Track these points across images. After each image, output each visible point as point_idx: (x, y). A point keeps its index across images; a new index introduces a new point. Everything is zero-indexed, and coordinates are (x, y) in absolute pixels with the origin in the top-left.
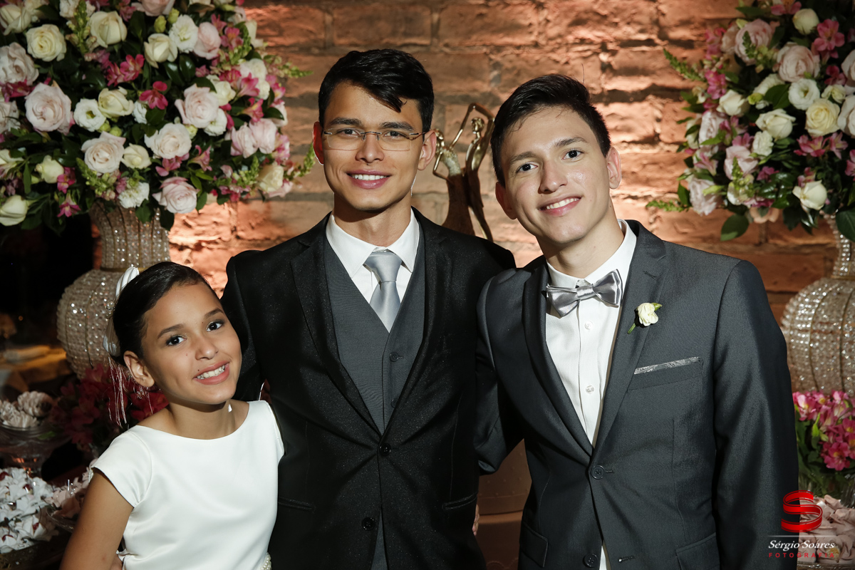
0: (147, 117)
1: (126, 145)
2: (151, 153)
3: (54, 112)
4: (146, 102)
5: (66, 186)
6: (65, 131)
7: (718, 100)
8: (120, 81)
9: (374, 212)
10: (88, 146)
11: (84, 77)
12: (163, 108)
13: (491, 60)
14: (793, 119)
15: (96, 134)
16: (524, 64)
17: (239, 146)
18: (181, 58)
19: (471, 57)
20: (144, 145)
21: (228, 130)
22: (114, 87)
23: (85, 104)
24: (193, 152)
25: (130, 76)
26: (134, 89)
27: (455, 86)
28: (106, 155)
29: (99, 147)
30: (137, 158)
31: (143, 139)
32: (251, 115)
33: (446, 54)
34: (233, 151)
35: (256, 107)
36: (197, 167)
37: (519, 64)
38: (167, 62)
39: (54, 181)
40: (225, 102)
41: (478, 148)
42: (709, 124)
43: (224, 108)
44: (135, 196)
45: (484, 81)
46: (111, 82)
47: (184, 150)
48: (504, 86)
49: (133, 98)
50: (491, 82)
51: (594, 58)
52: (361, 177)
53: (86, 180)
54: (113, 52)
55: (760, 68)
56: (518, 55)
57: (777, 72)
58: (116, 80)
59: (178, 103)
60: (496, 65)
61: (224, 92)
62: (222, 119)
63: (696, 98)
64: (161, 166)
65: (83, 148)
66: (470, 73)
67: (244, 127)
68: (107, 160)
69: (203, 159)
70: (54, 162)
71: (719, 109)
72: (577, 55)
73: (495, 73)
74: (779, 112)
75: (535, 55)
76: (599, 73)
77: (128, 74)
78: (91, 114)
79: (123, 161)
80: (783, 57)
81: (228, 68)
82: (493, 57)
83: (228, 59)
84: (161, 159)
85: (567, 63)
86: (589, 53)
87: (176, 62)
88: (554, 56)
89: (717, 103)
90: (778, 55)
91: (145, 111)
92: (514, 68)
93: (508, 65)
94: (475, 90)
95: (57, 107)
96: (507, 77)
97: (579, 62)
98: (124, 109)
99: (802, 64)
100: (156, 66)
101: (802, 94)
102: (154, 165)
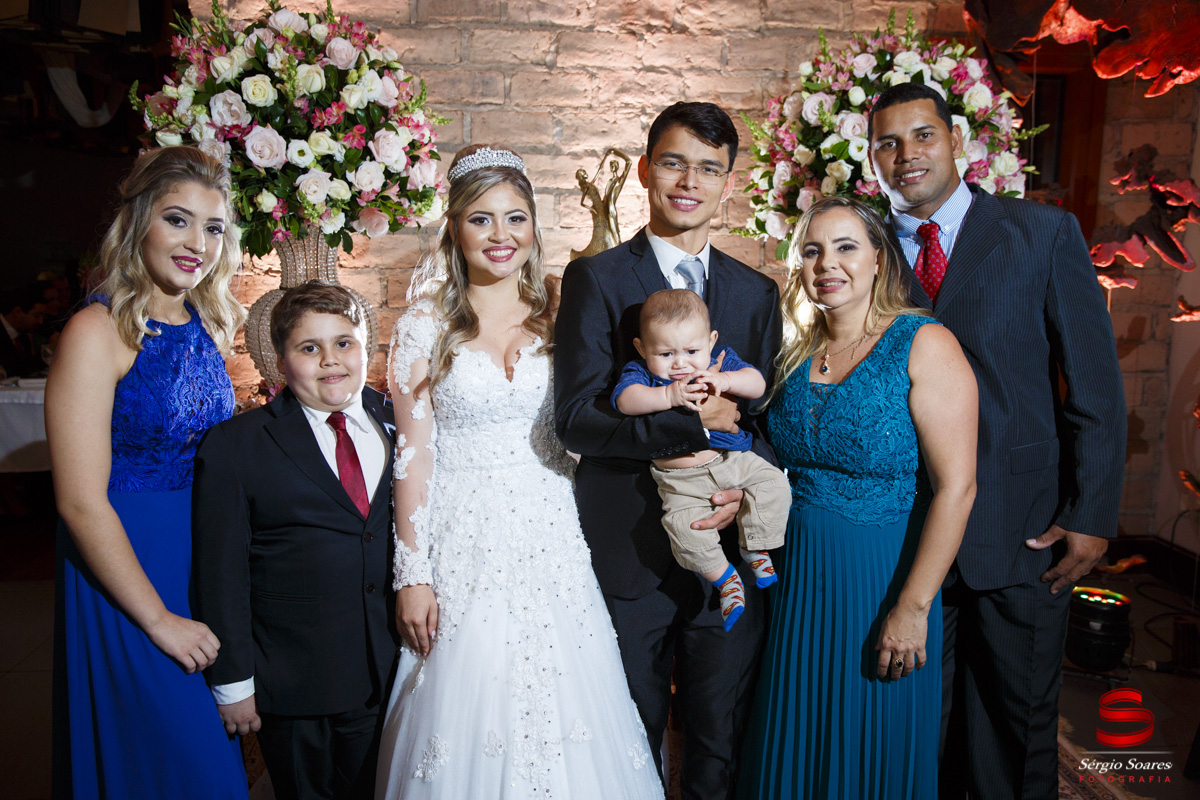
0: (346, 156)
1: (331, 179)
2: (350, 185)
3: (272, 151)
4: (345, 143)
5: (280, 215)
6: (280, 167)
7: (793, 151)
8: (325, 124)
9: (685, 229)
10: (301, 179)
11: (289, 121)
12: (361, 148)
13: (554, 118)
14: (852, 167)
15: (305, 171)
16: (581, 122)
17: (416, 182)
18: (371, 106)
19: (538, 115)
20: (346, 180)
21: (406, 169)
22: (321, 129)
23: (297, 144)
24: (385, 186)
25: (334, 120)
26: (336, 131)
27: (525, 139)
28: (315, 188)
29: (311, 181)
30: (342, 191)
31: (345, 174)
32: (422, 156)
33: (517, 112)
34: (409, 187)
35: (426, 149)
36: (387, 198)
37: (577, 122)
38: (358, 109)
39: (271, 210)
40: (406, 144)
41: (617, 184)
42: (783, 170)
43: (404, 149)
44: (335, 223)
45: (548, 135)
46: (316, 125)
47: (378, 184)
48: (565, 140)
49: (335, 138)
50: (554, 136)
51: (636, 119)
52: (679, 200)
53: (305, 209)
54: (310, 100)
55: (826, 129)
56: (576, 115)
57: (839, 133)
58: (323, 123)
59: (371, 144)
60: (559, 123)
61: (405, 136)
62: (404, 159)
63: (760, 151)
64: (360, 198)
65: (298, 182)
66: (537, 128)
67: (417, 165)
68: (315, 192)
69: (393, 192)
70: (270, 194)
71: (793, 159)
72: (623, 116)
73: (558, 129)
74: (842, 161)
75: (589, 115)
76: (641, 131)
77: (332, 119)
78: (302, 153)
79: (330, 194)
80: (842, 121)
81: (406, 115)
82: (555, 116)
83: (406, 108)
84: (360, 192)
85: (615, 122)
86: (632, 115)
87: (367, 108)
88: (604, 117)
89: (791, 154)
90: (836, 120)
91: (344, 151)
92: (573, 125)
93: (569, 123)
94: (541, 143)
95: (275, 147)
96: (567, 132)
97: (626, 121)
98: (329, 149)
99: (857, 127)
100: (353, 113)
101: (856, 150)
102: (353, 197)
